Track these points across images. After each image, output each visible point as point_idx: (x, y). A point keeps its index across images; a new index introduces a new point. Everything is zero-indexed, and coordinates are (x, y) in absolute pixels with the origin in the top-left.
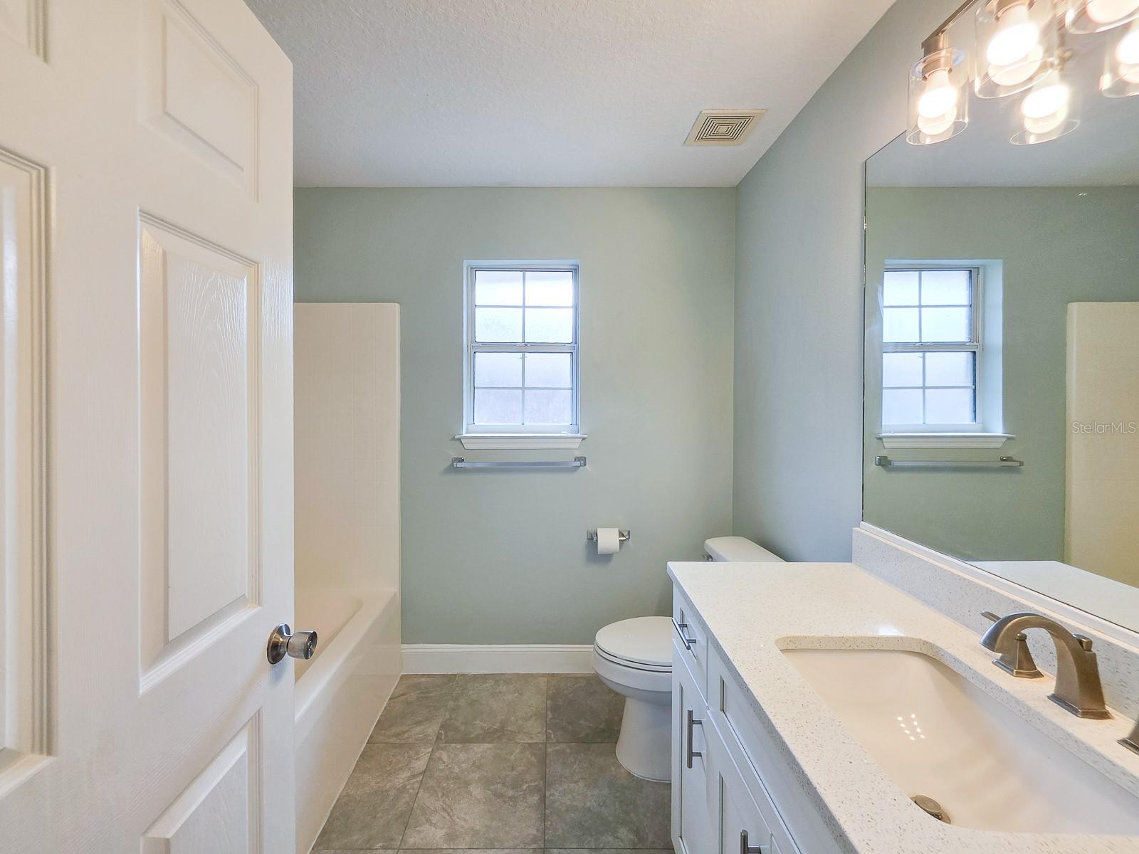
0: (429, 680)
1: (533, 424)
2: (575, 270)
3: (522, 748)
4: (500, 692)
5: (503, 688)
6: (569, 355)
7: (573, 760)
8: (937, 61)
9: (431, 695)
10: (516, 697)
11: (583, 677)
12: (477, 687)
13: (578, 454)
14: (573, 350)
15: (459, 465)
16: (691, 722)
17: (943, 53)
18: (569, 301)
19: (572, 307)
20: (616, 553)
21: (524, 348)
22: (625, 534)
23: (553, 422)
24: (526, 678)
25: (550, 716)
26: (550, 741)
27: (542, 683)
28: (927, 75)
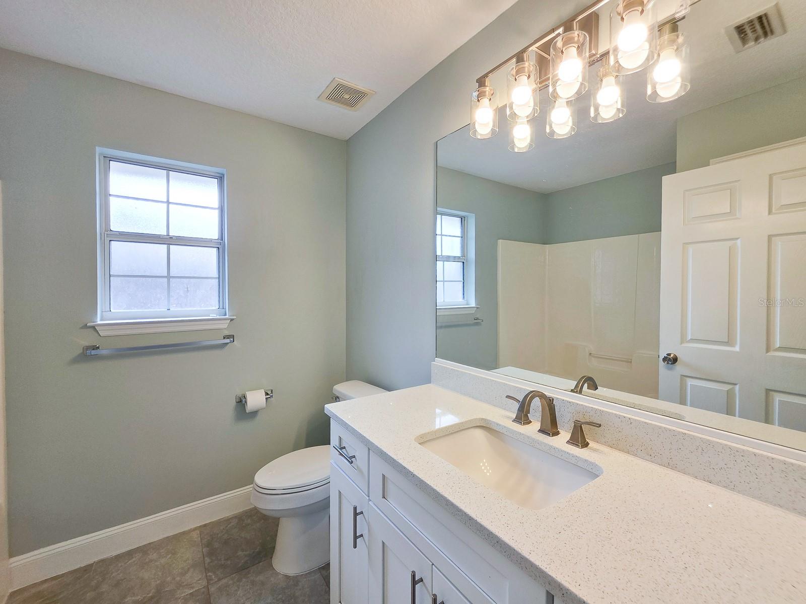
0: (54, 582)
1: (179, 309)
2: (220, 178)
3: (183, 601)
4: (151, 561)
5: (154, 556)
6: (215, 249)
7: (236, 588)
8: (485, 92)
9: (62, 596)
10: (170, 558)
11: (235, 517)
12: (121, 566)
13: (227, 333)
14: (219, 245)
15: (93, 352)
16: (356, 514)
17: (487, 89)
18: (215, 203)
19: (218, 208)
20: (262, 409)
21: (168, 240)
22: (269, 392)
23: (201, 307)
24: (177, 538)
25: (207, 560)
26: (212, 582)
27: (195, 536)
28: (479, 99)
